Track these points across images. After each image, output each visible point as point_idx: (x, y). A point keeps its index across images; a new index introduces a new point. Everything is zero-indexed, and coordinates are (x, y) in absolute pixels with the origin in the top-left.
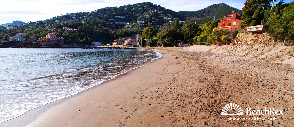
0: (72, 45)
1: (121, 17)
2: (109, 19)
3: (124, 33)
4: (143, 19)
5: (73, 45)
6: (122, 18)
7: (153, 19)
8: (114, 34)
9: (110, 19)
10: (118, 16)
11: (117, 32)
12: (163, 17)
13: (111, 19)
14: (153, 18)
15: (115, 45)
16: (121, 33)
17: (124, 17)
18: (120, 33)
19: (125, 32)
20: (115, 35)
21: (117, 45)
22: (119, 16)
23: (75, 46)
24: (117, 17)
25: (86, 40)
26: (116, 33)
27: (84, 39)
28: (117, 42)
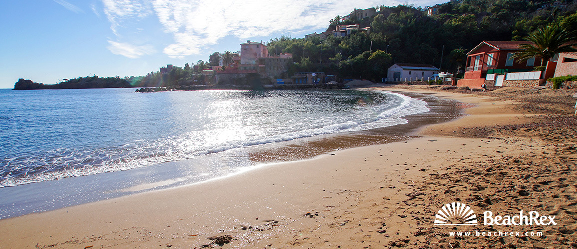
0: (303, 79)
5: (307, 77)
15: (472, 75)
21: (484, 75)
25: (367, 56)
27: (360, 56)
28: (498, 52)
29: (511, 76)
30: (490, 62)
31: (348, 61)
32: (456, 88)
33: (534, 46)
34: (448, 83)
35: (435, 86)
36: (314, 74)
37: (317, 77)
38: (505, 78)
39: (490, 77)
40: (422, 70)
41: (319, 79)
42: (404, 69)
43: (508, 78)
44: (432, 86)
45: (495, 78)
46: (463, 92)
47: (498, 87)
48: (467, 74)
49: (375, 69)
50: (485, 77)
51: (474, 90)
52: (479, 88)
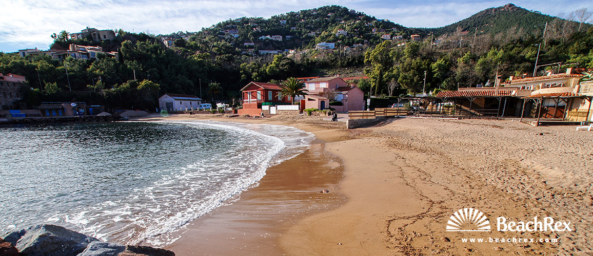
0: (57, 110)
1: (273, 38)
2: (243, 42)
3: (287, 64)
4: (331, 38)
5: (63, 108)
6: (277, 42)
7: (356, 40)
8: (253, 71)
9: (245, 44)
10: (266, 37)
11: (264, 65)
12: (380, 34)
13: (250, 42)
14: (354, 38)
15: (250, 106)
16: (277, 66)
17: (280, 38)
18: (273, 65)
19: (292, 63)
20: (254, 74)
21: (259, 106)
22: (268, 37)
23: (70, 114)
24: (263, 37)
25: (134, 85)
26: (260, 66)
27: (125, 85)
28: (263, 90)
29: (280, 107)
30: (259, 97)
31: (113, 89)
32: (238, 116)
33: (287, 88)
34: (230, 112)
35: (219, 114)
36: (73, 105)
37: (79, 108)
38: (277, 109)
39: (265, 108)
40: (189, 100)
41: (81, 110)
42: (175, 99)
43: (278, 109)
44: (214, 115)
45: (269, 108)
46: (247, 119)
47: (273, 115)
48: (246, 105)
49: (148, 99)
50: (261, 108)
51: (256, 117)
52: (259, 115)
